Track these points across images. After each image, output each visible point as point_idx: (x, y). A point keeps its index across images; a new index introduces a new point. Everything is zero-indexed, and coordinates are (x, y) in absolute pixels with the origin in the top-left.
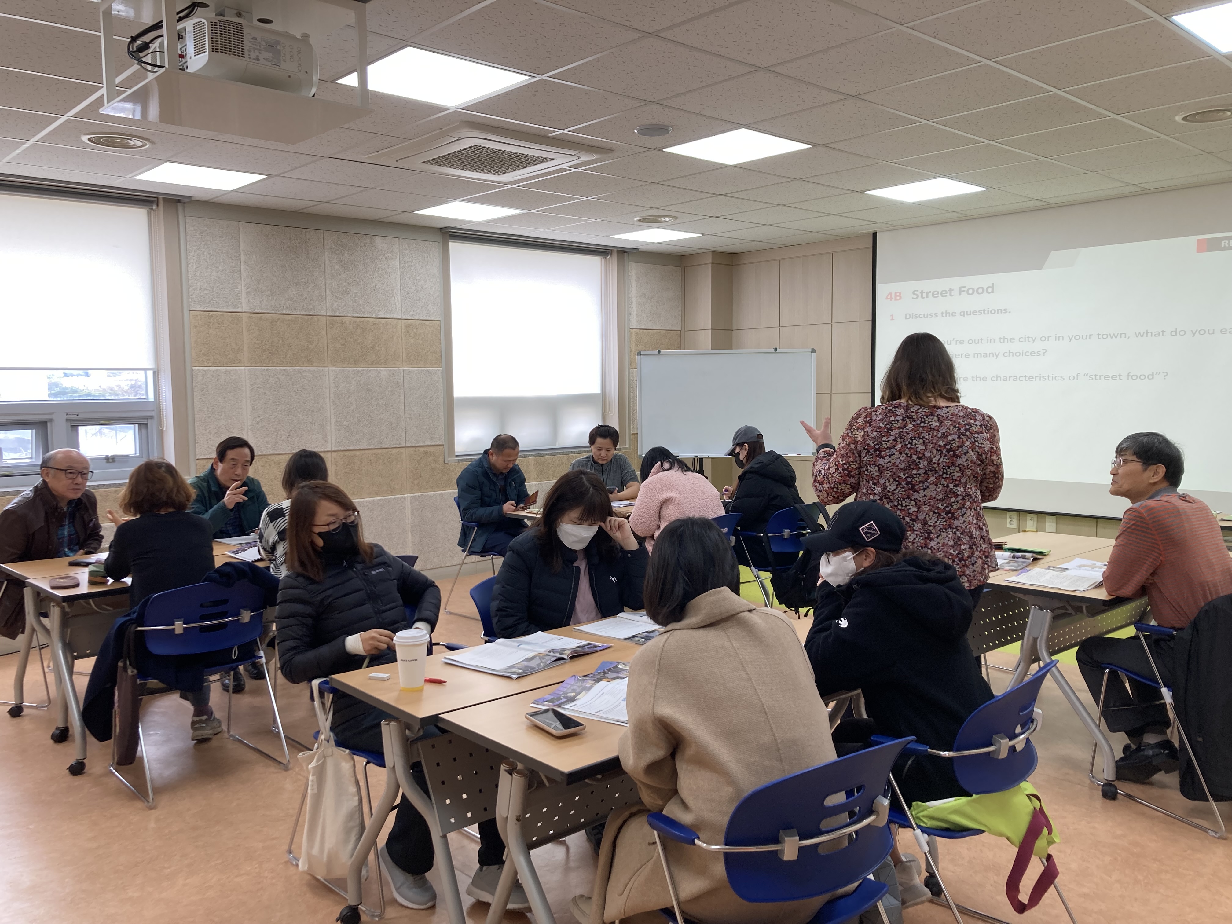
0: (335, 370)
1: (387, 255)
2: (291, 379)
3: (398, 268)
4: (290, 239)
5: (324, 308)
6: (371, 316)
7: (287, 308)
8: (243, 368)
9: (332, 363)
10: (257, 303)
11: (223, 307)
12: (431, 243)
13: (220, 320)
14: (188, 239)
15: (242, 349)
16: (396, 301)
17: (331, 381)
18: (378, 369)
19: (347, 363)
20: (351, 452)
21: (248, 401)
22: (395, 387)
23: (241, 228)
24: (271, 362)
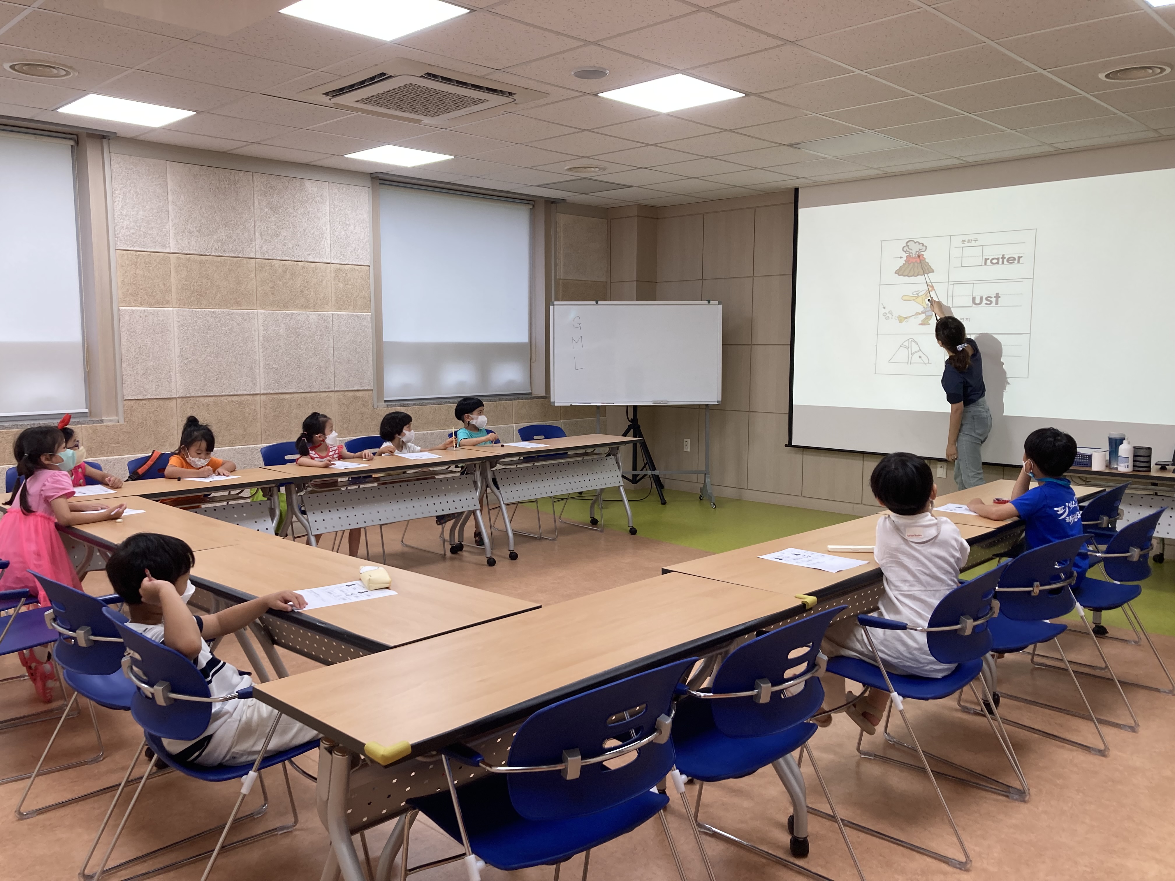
0: (264, 313)
1: (316, 199)
2: (220, 321)
3: (328, 211)
4: (219, 179)
5: (253, 250)
6: (300, 260)
7: (216, 249)
8: (172, 309)
9: (261, 305)
10: (185, 244)
11: (151, 247)
12: (361, 188)
13: (147, 260)
14: (114, 176)
15: (170, 290)
16: (326, 245)
17: (260, 323)
18: (308, 312)
19: (276, 306)
20: (280, 395)
21: (177, 342)
22: (324, 331)
23: (168, 167)
24: (199, 304)
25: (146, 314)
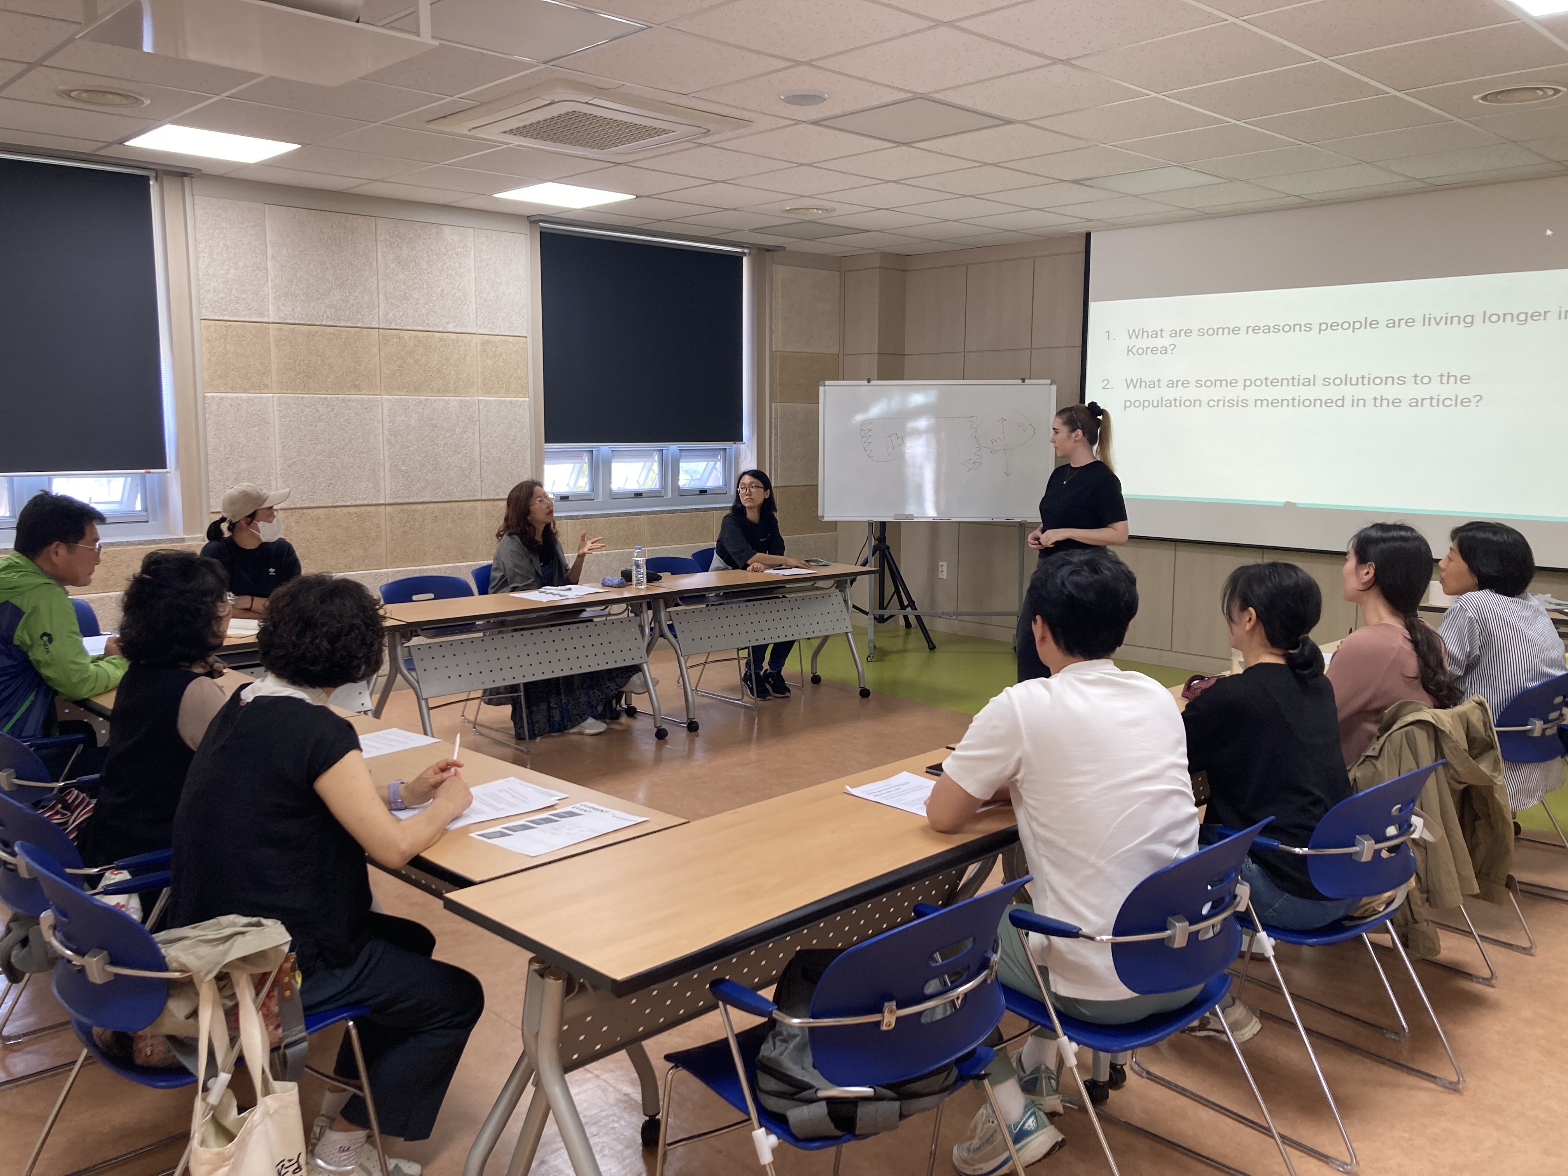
0: (390, 399)
1: (457, 250)
2: (333, 410)
3: (473, 266)
4: (332, 227)
5: (376, 318)
6: (437, 330)
7: (328, 317)
8: (271, 395)
9: (386, 390)
10: (289, 311)
11: (244, 316)
12: (515, 235)
13: (240, 332)
14: (197, 224)
15: (269, 371)
16: (470, 310)
17: (385, 412)
18: (446, 398)
19: (405, 390)
20: (411, 506)
21: (277, 438)
22: (467, 422)
23: (267, 212)
24: (307, 387)
25: (238, 401)
